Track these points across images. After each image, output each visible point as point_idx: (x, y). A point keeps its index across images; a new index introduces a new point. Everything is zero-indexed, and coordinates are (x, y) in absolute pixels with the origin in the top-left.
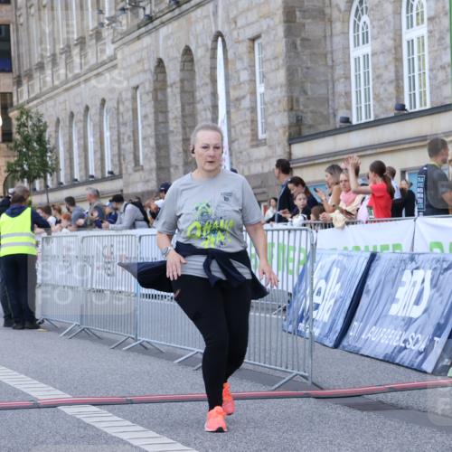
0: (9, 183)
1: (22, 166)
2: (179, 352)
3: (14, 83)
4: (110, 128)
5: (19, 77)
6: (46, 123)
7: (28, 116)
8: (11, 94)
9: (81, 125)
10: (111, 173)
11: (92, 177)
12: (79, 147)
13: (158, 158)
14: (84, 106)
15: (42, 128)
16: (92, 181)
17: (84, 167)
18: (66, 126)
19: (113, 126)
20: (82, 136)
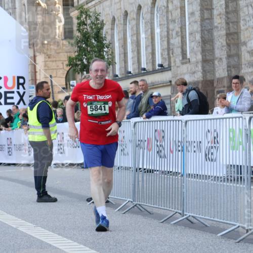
0: (71, 77)
1: (82, 60)
2: (222, 226)
4: (160, 25)
6: (103, 21)
7: (87, 15)
9: (134, 22)
10: (161, 66)
11: (144, 69)
12: (132, 43)
13: (203, 51)
14: (137, 5)
15: (99, 26)
16: (144, 73)
17: (136, 62)
18: (121, 24)
19: (163, 23)
20: (135, 32)
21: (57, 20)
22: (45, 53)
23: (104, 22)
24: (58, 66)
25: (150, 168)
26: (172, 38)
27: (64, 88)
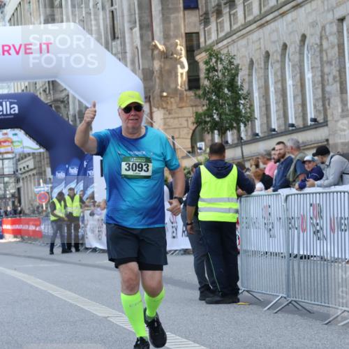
0: (198, 137)
1: (212, 116)
3: (200, 21)
4: (312, 68)
5: (206, 13)
6: (238, 66)
7: (217, 59)
8: (198, 33)
9: (278, 66)
10: (314, 120)
11: (293, 125)
12: (276, 92)
14: (282, 44)
15: (233, 72)
16: (293, 130)
17: (282, 115)
18: (261, 68)
19: (316, 65)
20: (280, 78)
21: (179, 66)
22: (164, 108)
23: (240, 68)
24: (181, 124)
25: (305, 254)
26: (328, 84)
27: (189, 152)
